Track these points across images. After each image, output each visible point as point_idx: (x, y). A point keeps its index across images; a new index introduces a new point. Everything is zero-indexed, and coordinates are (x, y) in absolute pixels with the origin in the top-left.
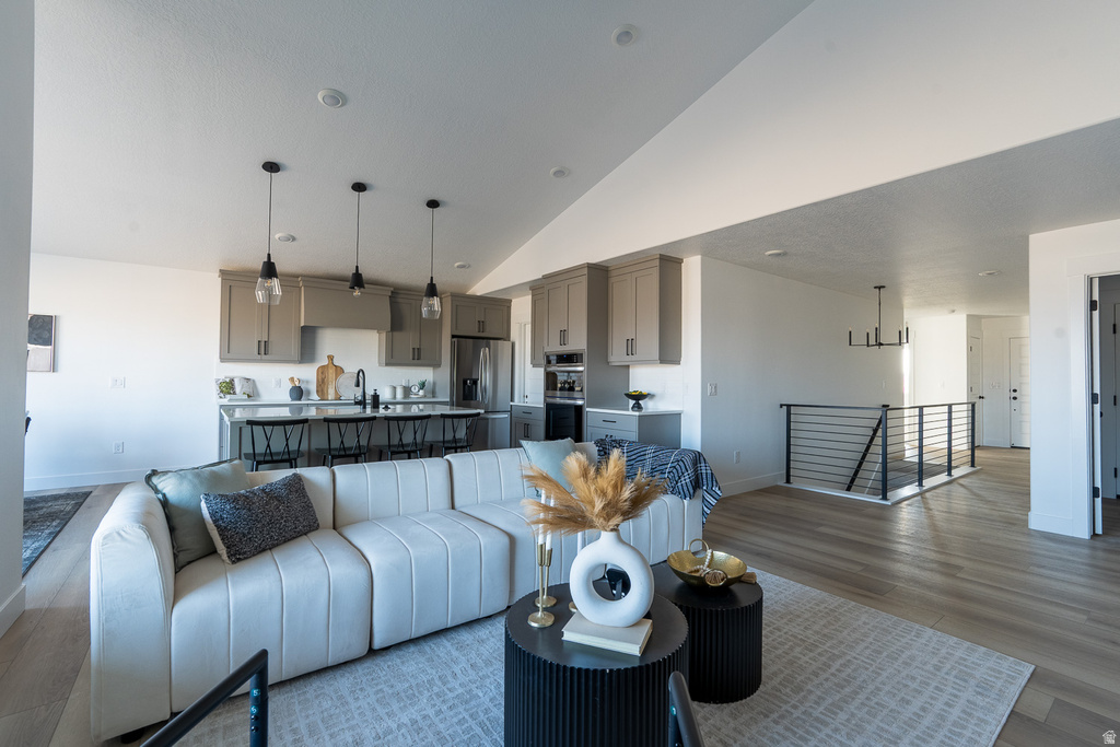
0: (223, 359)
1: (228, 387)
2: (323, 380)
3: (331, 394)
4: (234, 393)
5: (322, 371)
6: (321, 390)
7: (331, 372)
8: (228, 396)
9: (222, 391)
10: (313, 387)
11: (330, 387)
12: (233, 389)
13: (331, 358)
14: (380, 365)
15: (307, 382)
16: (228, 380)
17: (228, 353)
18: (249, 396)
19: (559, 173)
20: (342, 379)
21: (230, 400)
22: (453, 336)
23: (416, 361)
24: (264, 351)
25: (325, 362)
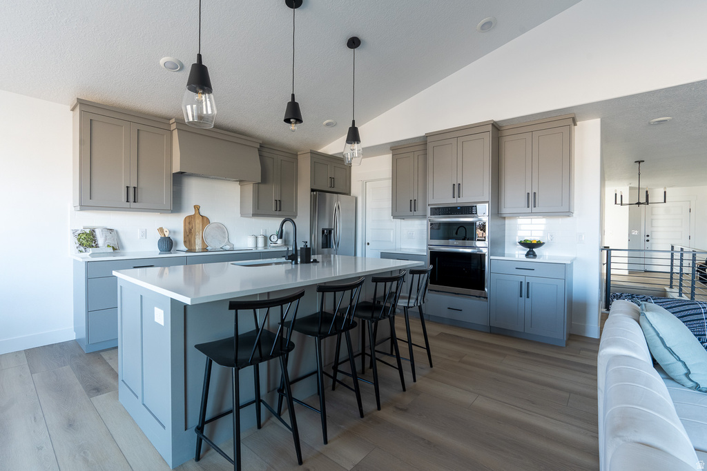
0: (83, 206)
1: (88, 239)
2: (190, 230)
3: (198, 246)
4: (97, 246)
5: (189, 221)
6: (189, 240)
7: (198, 223)
8: (91, 250)
9: (81, 244)
10: (180, 238)
11: (197, 237)
12: (95, 241)
13: (197, 208)
14: (243, 214)
15: (175, 232)
16: (88, 231)
17: (89, 199)
18: (114, 249)
19: (487, 26)
20: (208, 229)
21: (93, 255)
22: (313, 190)
23: (277, 213)
24: (133, 198)
25: (192, 212)
